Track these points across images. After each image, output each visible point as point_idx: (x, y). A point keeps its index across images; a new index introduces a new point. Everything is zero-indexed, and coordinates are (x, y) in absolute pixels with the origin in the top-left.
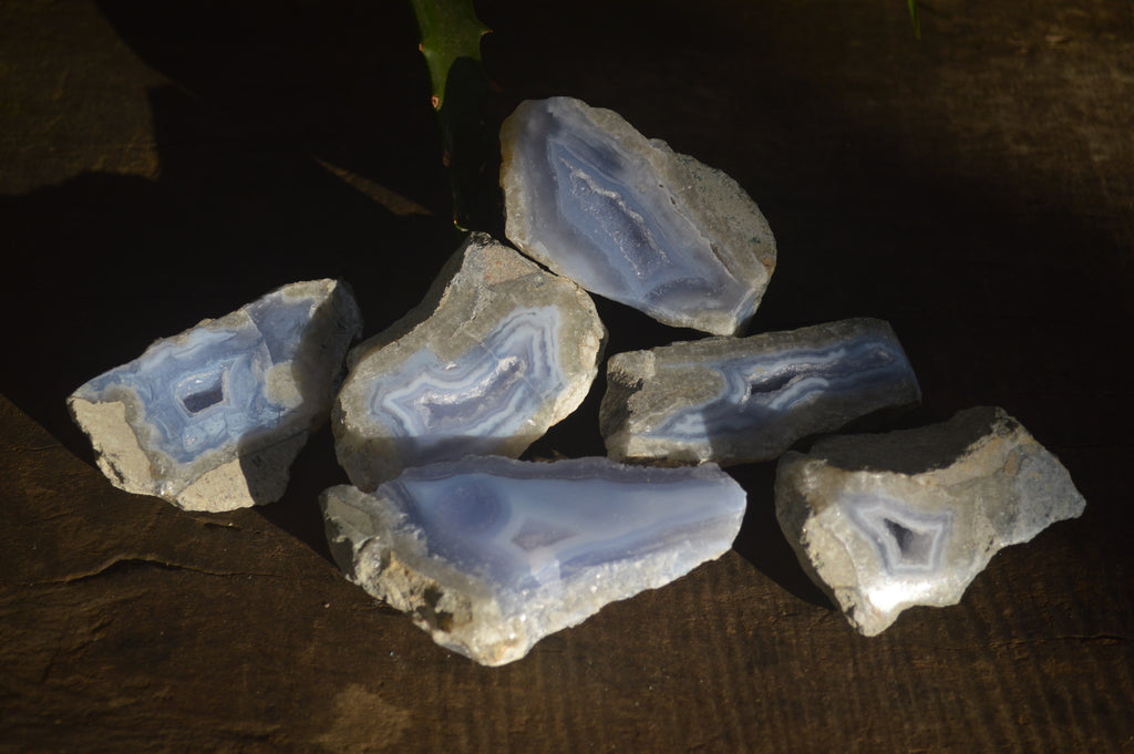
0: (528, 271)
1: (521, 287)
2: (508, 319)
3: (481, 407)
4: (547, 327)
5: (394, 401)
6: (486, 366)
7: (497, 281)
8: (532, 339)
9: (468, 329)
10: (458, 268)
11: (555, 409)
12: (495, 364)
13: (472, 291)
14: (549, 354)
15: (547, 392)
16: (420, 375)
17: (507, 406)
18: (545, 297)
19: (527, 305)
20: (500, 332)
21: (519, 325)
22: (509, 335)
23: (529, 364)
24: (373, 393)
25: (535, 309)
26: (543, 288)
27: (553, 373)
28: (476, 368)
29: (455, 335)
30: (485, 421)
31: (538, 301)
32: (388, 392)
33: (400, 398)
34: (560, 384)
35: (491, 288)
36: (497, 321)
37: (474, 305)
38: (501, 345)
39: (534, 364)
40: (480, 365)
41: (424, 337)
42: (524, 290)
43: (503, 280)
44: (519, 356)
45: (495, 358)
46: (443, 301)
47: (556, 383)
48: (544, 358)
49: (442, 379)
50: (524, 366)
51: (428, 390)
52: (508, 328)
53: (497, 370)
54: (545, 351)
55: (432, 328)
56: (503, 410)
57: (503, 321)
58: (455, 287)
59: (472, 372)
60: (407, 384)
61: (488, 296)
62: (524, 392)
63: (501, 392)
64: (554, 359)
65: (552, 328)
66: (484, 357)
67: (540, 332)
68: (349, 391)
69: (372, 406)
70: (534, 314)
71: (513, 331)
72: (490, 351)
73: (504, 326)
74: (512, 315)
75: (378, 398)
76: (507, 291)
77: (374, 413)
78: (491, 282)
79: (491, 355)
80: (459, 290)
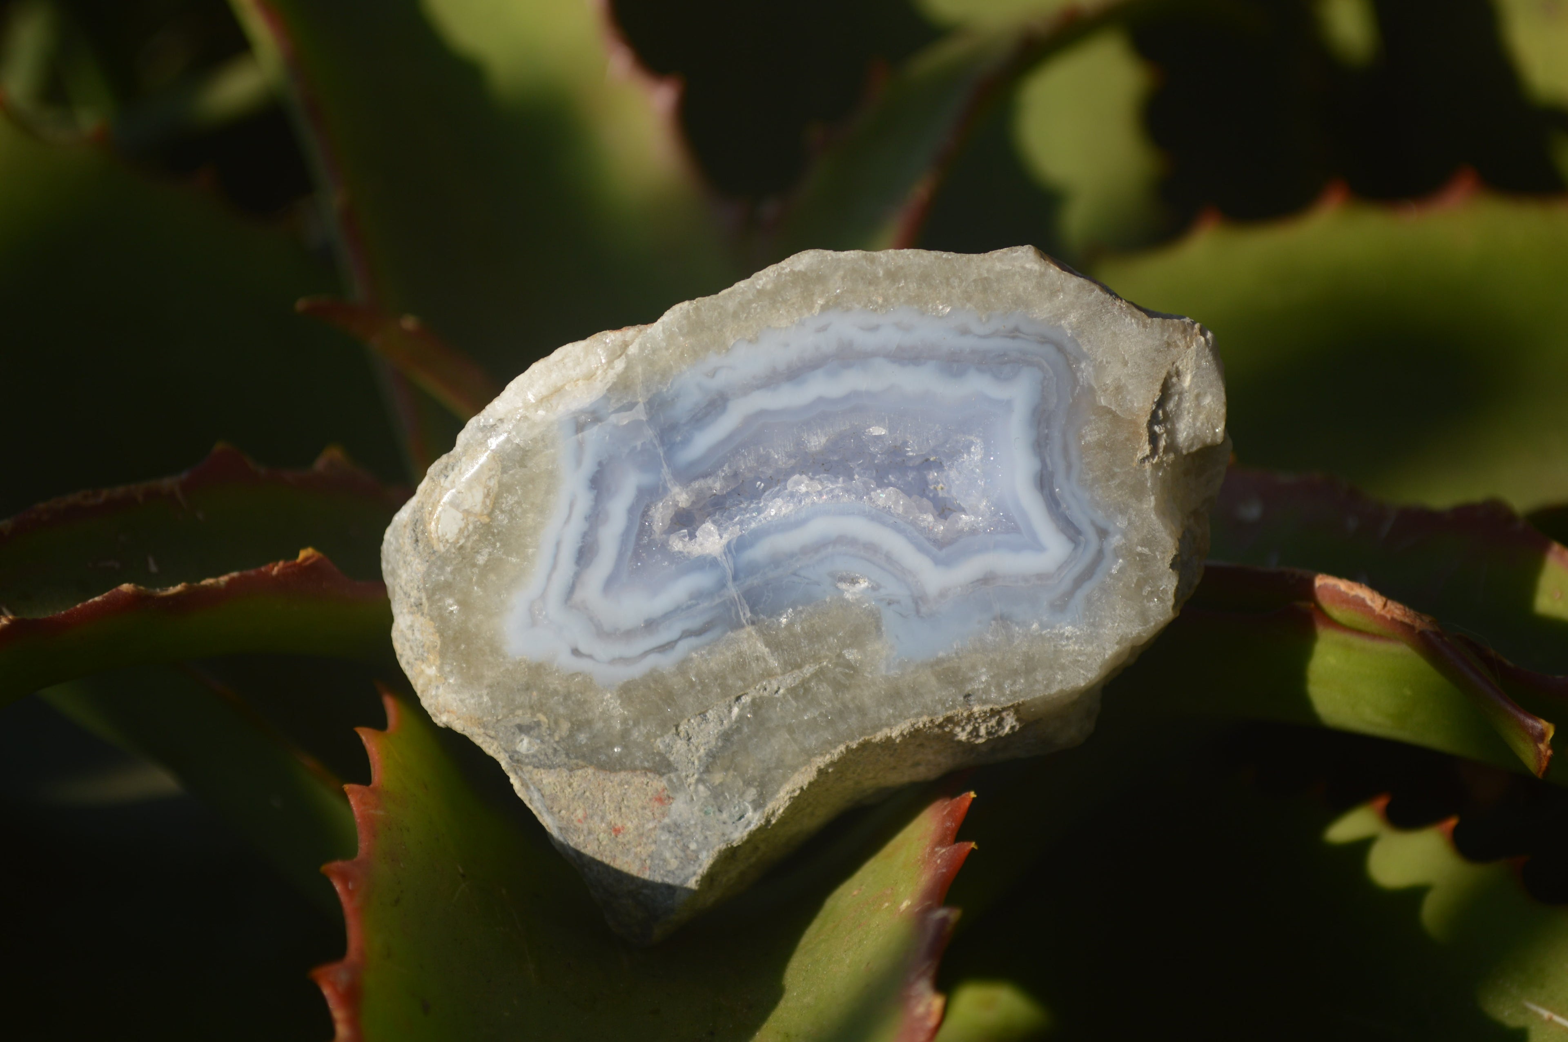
0: (548, 778)
1: (582, 738)
2: (652, 661)
3: (816, 442)
4: (553, 607)
5: (1037, 546)
6: (759, 552)
7: (638, 780)
8: (610, 584)
9: (769, 674)
10: (730, 855)
11: (620, 365)
12: (736, 548)
13: (718, 778)
14: (577, 525)
15: (624, 419)
16: (943, 594)
17: (749, 420)
18: (527, 688)
19: (588, 684)
20: (687, 634)
21: (629, 634)
22: (668, 616)
23: (645, 514)
24: (1087, 587)
25: (566, 661)
26: (523, 717)
27: (588, 466)
28: (792, 555)
29: (809, 670)
30: (821, 400)
31: (555, 683)
32: (1040, 576)
33: (1017, 549)
34: (580, 427)
35: (662, 766)
36: (682, 667)
37: (726, 737)
38: (698, 596)
39: (631, 511)
40: (776, 561)
41: (895, 695)
42: (578, 726)
43: (623, 775)
44: (664, 547)
45: (728, 566)
46: (803, 778)
47: (593, 434)
48: (595, 519)
49: (889, 562)
50: (660, 516)
51: (940, 543)
52: (664, 636)
53: (733, 532)
54: (585, 535)
55: (862, 711)
56: (762, 413)
57: (666, 662)
58: (758, 805)
59: (806, 550)
60: (987, 579)
61: (680, 745)
62: (686, 442)
63: (745, 464)
64: (571, 506)
65: (543, 596)
66: (756, 581)
67: (579, 596)
68: (1143, 616)
69: (1100, 554)
70: (576, 652)
71: (650, 625)
72: (734, 590)
73: (670, 646)
74: (636, 671)
75: (1078, 568)
76: (624, 741)
77: (1103, 533)
78: (659, 784)
79: (735, 577)
80: (752, 793)
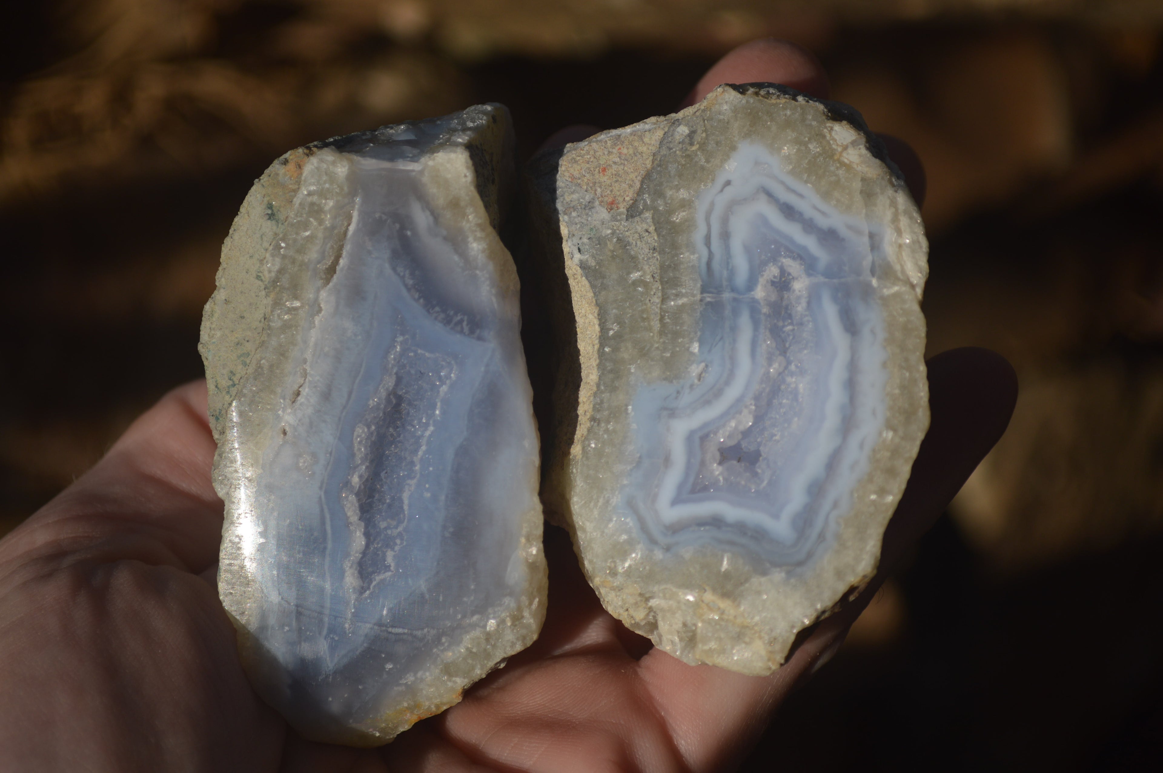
0: (655, 138)
1: (671, 169)
2: (703, 229)
4: (763, 179)
5: (676, 501)
7: (630, 195)
8: (764, 221)
9: (664, 299)
12: (753, 306)
13: (611, 245)
14: (808, 212)
15: (866, 264)
16: (668, 429)
18: (717, 144)
19: (705, 183)
20: (710, 253)
21: (725, 221)
22: (727, 248)
23: (797, 257)
25: (725, 174)
26: (700, 136)
27: (843, 232)
28: (734, 341)
29: (657, 325)
31: (714, 163)
32: (655, 498)
33: (680, 487)
34: (871, 236)
35: (633, 212)
36: (691, 247)
38: (732, 272)
39: (803, 249)
40: (735, 330)
41: (617, 376)
43: (637, 185)
44: (773, 261)
45: (745, 298)
47: (865, 242)
48: (809, 226)
49: (706, 401)
51: (704, 439)
53: (764, 309)
54: (801, 214)
57: (698, 238)
59: (734, 351)
60: (667, 461)
61: (642, 228)
62: (835, 299)
64: (823, 213)
65: (772, 176)
66: (727, 312)
67: (763, 197)
69: (654, 540)
70: (728, 183)
71: (726, 236)
72: (727, 295)
73: (708, 243)
74: (700, 217)
75: (650, 521)
76: (659, 194)
77: (667, 547)
78: (623, 206)
79: (735, 300)
